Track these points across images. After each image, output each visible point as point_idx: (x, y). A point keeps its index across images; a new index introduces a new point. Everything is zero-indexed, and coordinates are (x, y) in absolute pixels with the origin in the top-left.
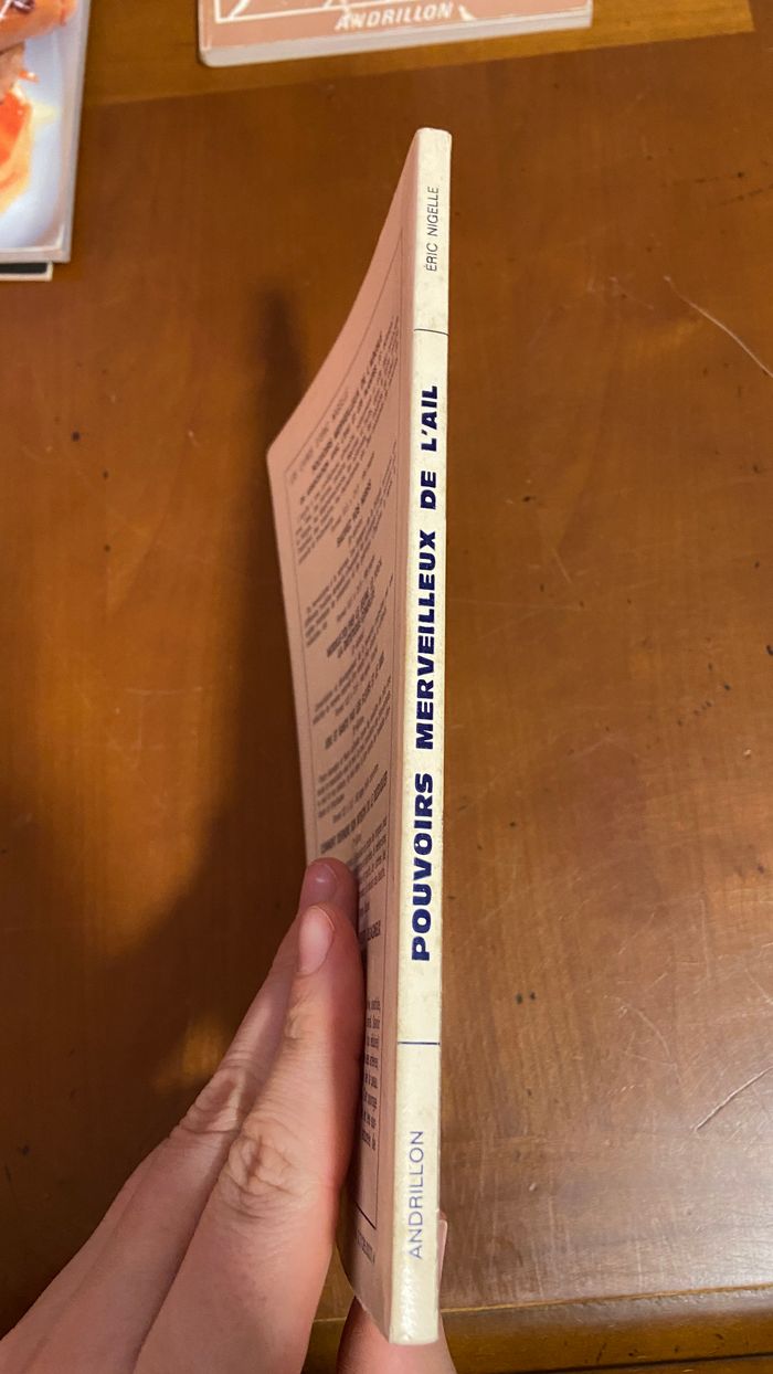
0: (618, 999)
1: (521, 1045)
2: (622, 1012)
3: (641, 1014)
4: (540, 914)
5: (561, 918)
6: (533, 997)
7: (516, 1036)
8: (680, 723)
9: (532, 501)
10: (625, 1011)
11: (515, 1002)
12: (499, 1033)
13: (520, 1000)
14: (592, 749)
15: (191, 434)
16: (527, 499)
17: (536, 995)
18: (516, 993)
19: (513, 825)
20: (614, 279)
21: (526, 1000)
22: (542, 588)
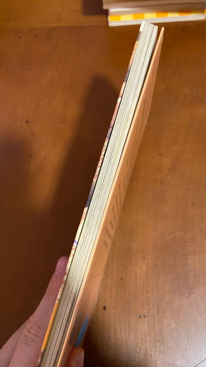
0: (172, 321)
1: (139, 332)
2: (173, 326)
3: (179, 327)
4: (150, 289)
5: (156, 291)
6: (144, 316)
7: (137, 329)
8: (202, 232)
9: (161, 156)
10: (174, 326)
11: (138, 318)
12: (132, 327)
13: (140, 317)
14: (173, 236)
15: (61, 124)
16: (160, 155)
17: (146, 316)
18: (139, 315)
19: (144, 258)
20: (194, 90)
21: (142, 317)
22: (162, 183)
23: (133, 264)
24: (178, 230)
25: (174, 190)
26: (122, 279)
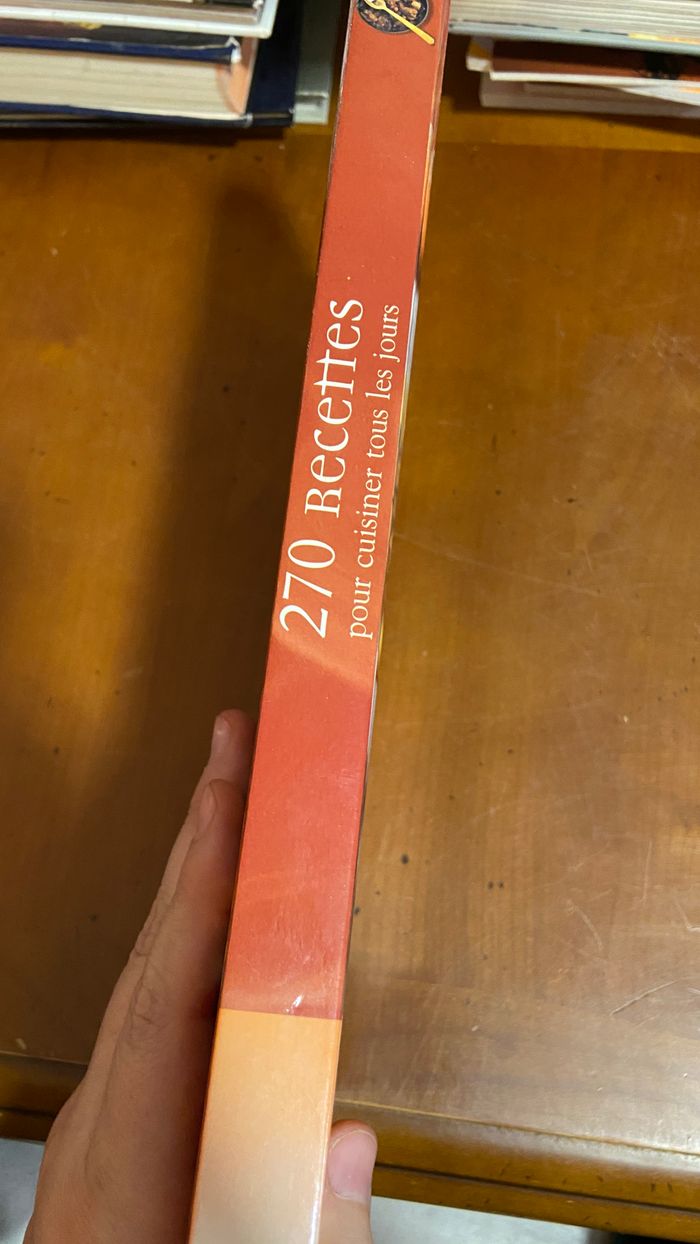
23: (481, 764)
24: (600, 692)
25: (599, 591)
26: (451, 798)
